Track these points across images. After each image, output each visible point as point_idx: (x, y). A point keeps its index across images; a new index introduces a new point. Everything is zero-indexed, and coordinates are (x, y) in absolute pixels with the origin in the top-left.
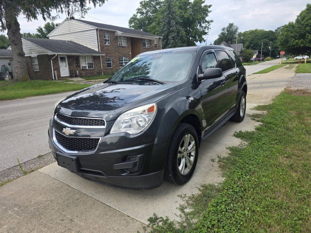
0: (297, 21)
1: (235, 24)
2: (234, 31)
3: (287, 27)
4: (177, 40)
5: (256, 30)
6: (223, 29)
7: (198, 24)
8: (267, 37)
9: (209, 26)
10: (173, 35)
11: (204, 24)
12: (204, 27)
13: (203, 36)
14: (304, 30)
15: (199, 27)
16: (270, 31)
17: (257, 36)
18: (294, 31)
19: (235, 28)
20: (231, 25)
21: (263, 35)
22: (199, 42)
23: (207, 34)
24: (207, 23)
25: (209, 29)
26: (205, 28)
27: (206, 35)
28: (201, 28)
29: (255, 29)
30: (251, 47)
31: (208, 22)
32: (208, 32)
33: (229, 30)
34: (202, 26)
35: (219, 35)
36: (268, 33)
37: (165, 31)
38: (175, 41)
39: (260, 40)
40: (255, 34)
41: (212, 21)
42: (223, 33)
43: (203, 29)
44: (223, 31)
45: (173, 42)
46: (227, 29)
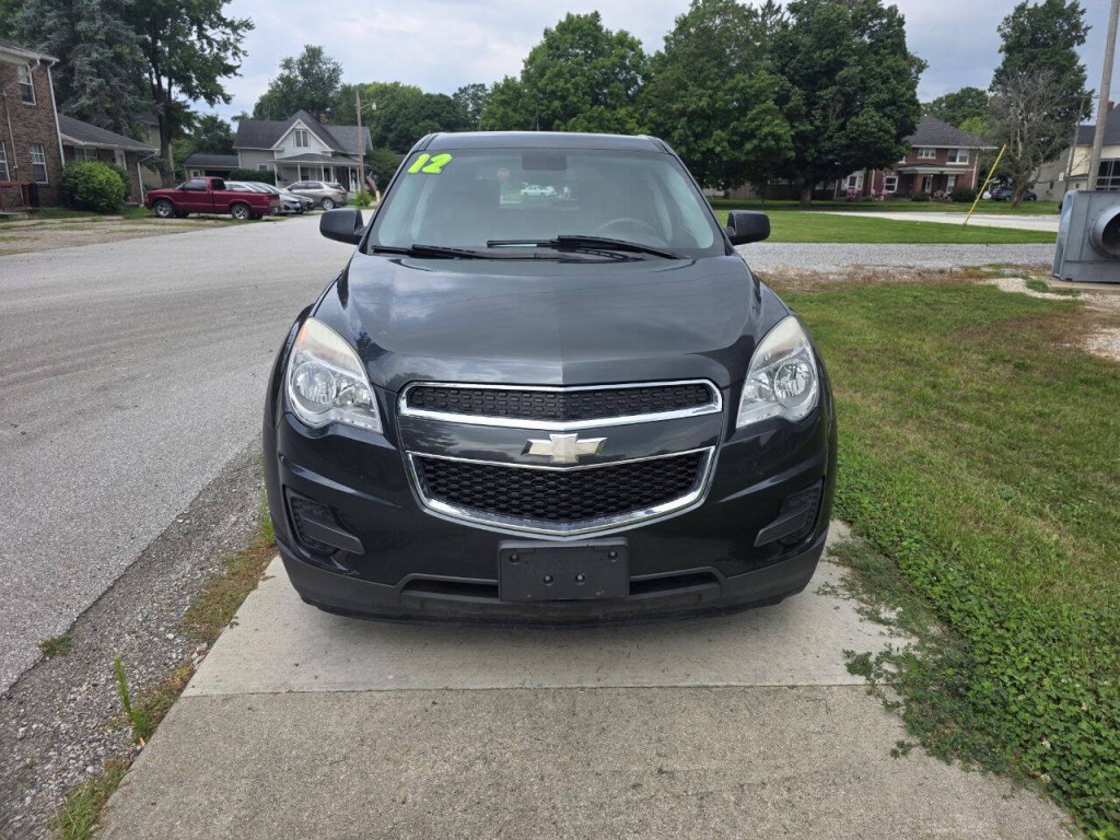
0: (526, 75)
1: (326, 53)
2: (329, 77)
3: (502, 92)
4: (115, 81)
5: (396, 84)
6: (287, 64)
7: (192, 24)
8: (436, 115)
9: (238, 40)
10: (95, 55)
11: (217, 30)
12: (218, 42)
13: (221, 80)
14: (548, 107)
15: (194, 37)
16: (441, 95)
17: (402, 106)
18: (521, 107)
19: (331, 67)
20: (314, 54)
21: (423, 108)
22: (202, 99)
23: (236, 74)
24: (228, 31)
25: (241, 55)
26: (224, 46)
27: (232, 75)
28: (205, 46)
29: (393, 82)
30: (391, 145)
31: (231, 25)
32: (238, 67)
33: (308, 69)
34: (207, 38)
35: (272, 81)
36: (437, 103)
37: (51, 31)
38: (108, 82)
39: (417, 123)
40: (393, 98)
41: (248, 26)
42: (288, 77)
43: (215, 50)
44: (286, 72)
45: (101, 87)
46: (302, 64)
